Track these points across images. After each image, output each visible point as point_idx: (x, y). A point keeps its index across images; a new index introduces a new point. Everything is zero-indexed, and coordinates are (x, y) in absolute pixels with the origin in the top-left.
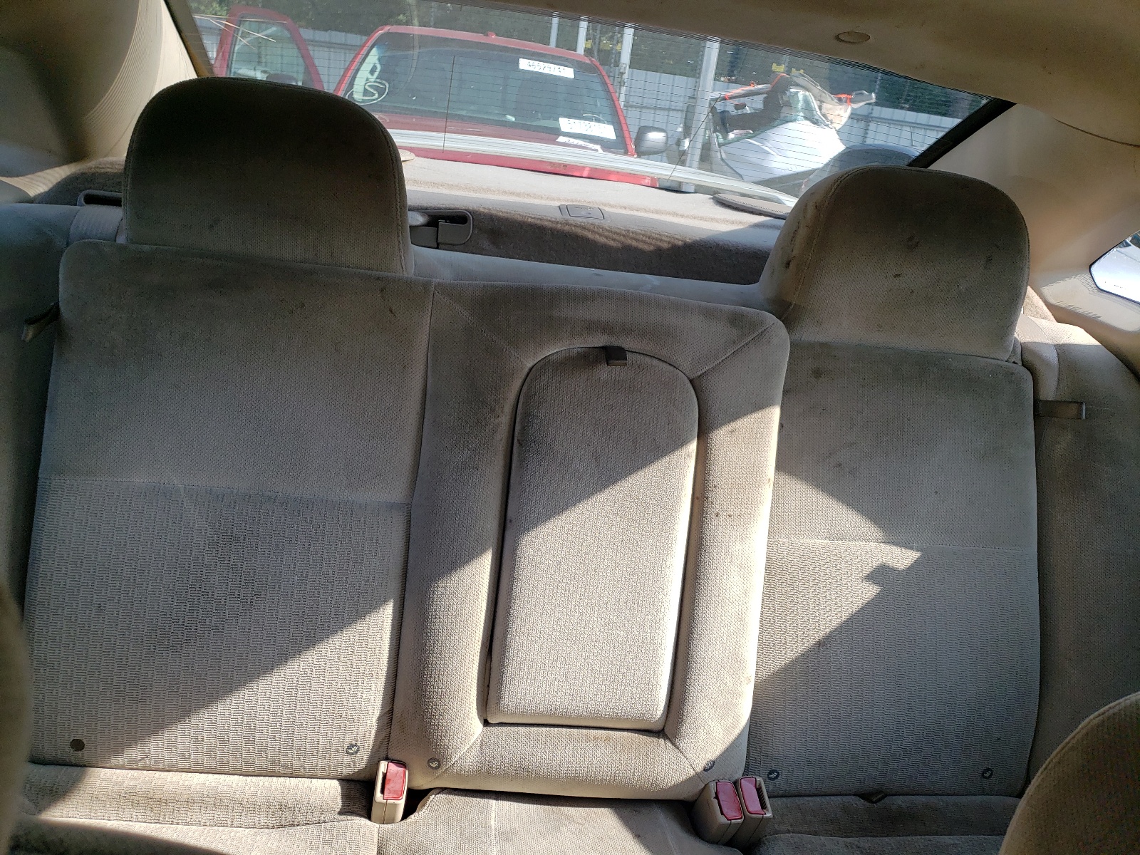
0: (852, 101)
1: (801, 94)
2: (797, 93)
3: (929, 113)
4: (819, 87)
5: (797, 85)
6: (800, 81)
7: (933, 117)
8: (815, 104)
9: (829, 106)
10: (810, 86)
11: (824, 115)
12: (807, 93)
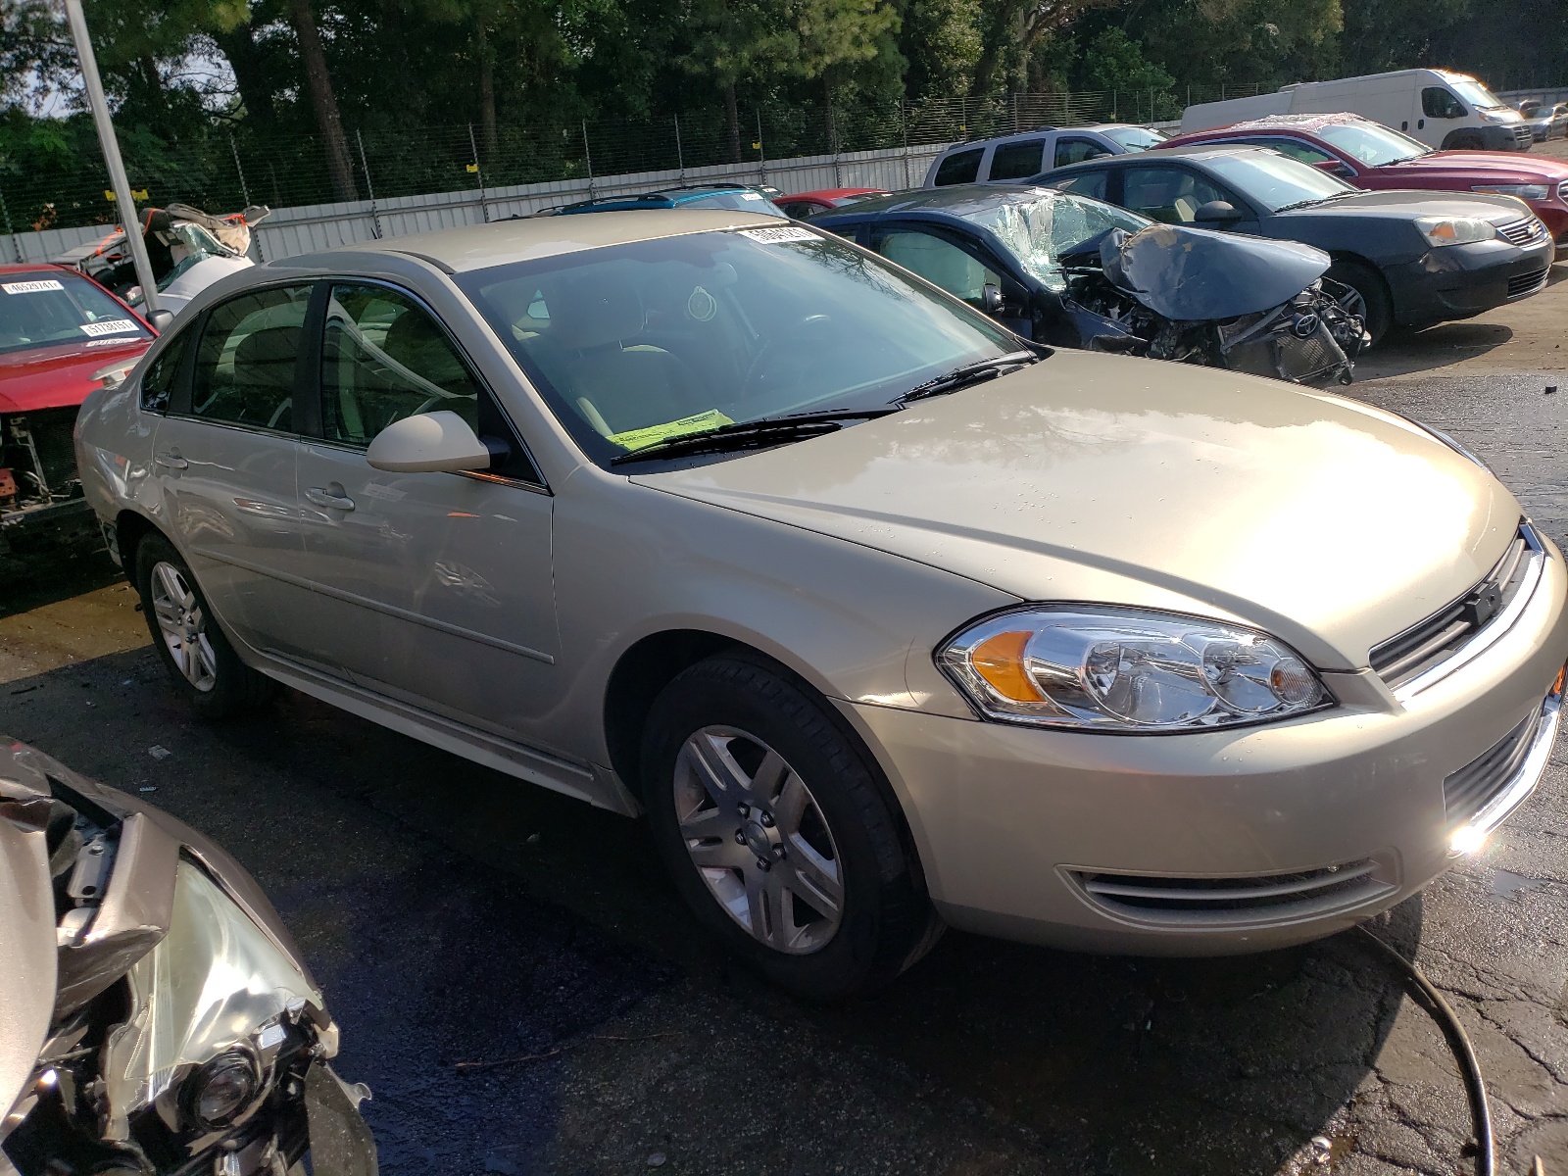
0: (245, 220)
1: (189, 227)
2: (183, 228)
3: (316, 203)
4: (205, 215)
5: (177, 218)
6: (179, 212)
7: (323, 206)
8: (210, 235)
9: (223, 231)
10: (194, 215)
11: (226, 244)
12: (195, 225)
